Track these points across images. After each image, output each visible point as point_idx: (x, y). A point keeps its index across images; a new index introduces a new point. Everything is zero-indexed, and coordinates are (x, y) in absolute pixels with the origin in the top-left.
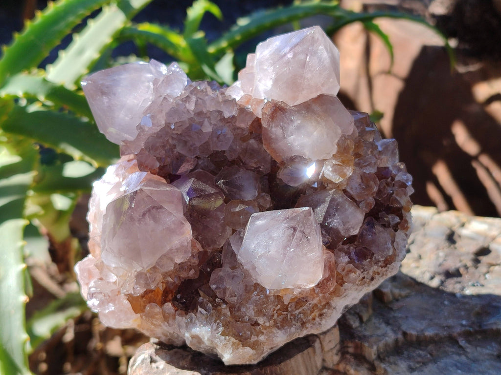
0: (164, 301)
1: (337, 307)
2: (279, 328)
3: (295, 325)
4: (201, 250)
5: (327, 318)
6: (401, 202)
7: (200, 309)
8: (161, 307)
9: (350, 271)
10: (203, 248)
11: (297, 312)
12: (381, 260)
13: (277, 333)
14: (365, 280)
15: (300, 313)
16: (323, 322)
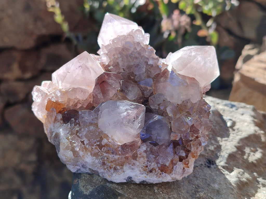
0: (60, 112)
1: (125, 172)
2: (91, 154)
3: (99, 160)
4: (92, 102)
5: (117, 174)
6: (192, 148)
7: (69, 123)
8: (57, 114)
9: (143, 157)
10: (93, 102)
11: (105, 154)
12: (161, 163)
13: (89, 156)
14: (147, 168)
15: (106, 156)
16: (114, 175)
